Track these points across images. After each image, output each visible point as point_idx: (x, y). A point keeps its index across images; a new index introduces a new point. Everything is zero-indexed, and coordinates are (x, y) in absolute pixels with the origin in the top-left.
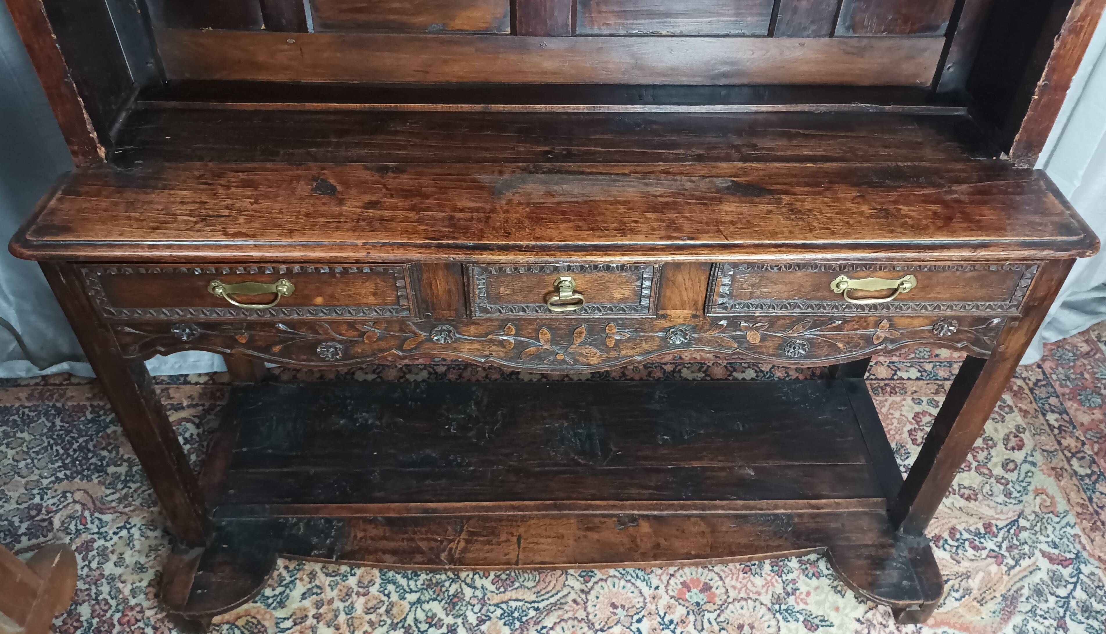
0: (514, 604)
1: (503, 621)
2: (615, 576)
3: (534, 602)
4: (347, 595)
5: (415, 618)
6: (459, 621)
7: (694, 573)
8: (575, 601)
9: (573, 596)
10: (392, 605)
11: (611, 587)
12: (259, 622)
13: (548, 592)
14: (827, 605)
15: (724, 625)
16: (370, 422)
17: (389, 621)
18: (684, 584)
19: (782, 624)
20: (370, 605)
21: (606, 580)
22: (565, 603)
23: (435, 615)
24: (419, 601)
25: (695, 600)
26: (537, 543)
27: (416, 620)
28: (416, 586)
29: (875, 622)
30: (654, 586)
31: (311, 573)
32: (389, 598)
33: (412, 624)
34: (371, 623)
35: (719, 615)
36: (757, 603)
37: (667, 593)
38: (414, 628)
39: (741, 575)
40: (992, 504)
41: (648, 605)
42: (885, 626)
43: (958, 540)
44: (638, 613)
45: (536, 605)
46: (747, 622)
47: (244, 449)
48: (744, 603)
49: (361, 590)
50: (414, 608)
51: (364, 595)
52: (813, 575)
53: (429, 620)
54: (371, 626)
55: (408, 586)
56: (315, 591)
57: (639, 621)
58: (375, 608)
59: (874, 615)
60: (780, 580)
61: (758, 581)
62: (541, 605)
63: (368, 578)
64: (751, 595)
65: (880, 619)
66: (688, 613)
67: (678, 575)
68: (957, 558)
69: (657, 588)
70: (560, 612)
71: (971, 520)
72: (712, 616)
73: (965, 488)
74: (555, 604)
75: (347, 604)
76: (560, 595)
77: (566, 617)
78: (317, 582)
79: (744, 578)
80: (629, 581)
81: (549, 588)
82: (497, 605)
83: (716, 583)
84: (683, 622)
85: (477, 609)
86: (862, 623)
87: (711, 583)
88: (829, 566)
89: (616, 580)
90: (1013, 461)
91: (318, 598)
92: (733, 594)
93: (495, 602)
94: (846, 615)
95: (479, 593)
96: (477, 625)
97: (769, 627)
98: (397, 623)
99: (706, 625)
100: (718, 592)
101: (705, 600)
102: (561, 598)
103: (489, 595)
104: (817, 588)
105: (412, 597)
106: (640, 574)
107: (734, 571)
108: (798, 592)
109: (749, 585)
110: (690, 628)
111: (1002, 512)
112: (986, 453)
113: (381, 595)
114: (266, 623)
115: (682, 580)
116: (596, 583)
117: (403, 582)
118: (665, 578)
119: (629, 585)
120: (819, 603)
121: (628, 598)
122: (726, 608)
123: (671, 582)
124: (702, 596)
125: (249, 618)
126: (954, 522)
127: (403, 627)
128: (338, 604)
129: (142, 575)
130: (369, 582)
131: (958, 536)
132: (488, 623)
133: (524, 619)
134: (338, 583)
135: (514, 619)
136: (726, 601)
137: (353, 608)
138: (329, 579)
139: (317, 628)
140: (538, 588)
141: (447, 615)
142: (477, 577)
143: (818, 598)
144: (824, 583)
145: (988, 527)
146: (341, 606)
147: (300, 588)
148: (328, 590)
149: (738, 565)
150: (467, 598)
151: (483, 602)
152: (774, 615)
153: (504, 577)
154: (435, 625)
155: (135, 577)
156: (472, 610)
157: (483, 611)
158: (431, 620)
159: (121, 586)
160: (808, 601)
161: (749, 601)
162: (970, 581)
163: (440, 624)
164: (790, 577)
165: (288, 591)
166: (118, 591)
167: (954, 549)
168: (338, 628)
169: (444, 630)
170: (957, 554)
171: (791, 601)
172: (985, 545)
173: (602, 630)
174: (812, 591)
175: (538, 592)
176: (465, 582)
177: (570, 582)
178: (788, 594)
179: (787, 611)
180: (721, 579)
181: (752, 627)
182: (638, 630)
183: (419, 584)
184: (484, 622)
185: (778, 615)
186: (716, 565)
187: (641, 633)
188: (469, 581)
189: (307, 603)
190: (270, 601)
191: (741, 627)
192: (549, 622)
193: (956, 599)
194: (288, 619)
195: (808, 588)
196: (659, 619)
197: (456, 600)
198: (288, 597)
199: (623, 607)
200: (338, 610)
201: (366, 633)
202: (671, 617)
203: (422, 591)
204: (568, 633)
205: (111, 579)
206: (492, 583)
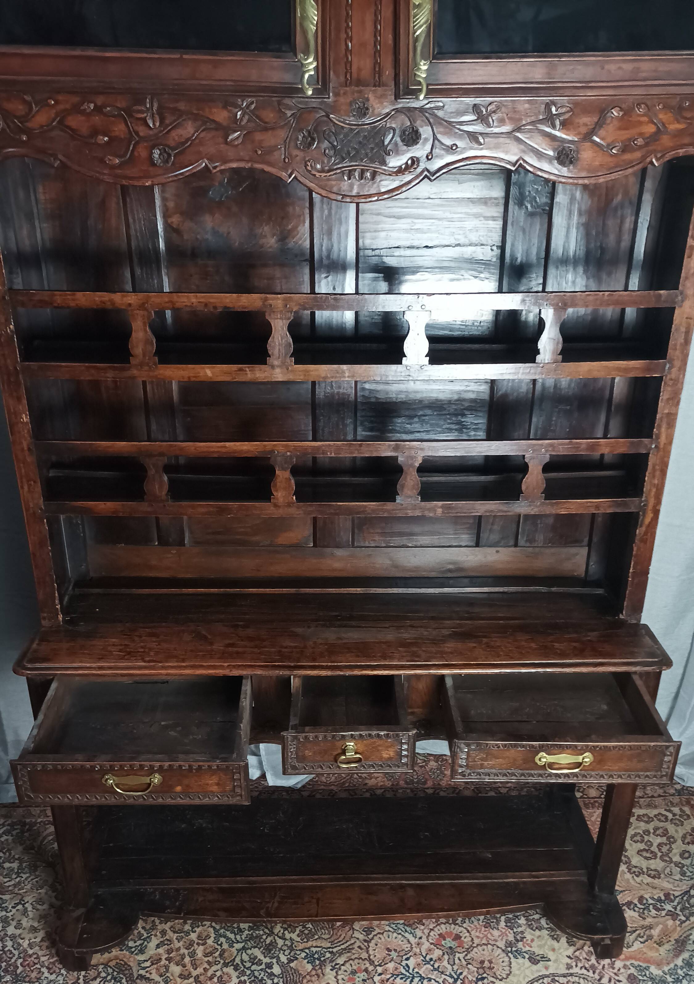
0: (314, 950)
1: (306, 960)
2: (389, 931)
3: (330, 948)
4: (190, 945)
5: (241, 959)
6: (274, 961)
7: (448, 928)
8: (359, 947)
9: (358, 944)
10: (223, 951)
11: (387, 938)
12: (126, 964)
13: (339, 942)
14: (546, 947)
15: (470, 961)
16: (204, 825)
17: (222, 962)
18: (440, 935)
19: (513, 960)
20: (208, 951)
21: (382, 934)
22: (353, 949)
23: (256, 957)
24: (244, 948)
25: (449, 945)
26: (331, 903)
27: (242, 961)
28: (241, 938)
29: (581, 958)
30: (418, 937)
31: (163, 931)
32: (221, 946)
33: (239, 963)
34: (209, 963)
35: (466, 955)
36: (495, 947)
37: (428, 941)
38: (241, 966)
39: (483, 929)
40: (671, 880)
41: (414, 949)
42: (588, 960)
43: (645, 904)
44: (406, 954)
45: (331, 950)
46: (487, 959)
47: (111, 845)
48: (485, 947)
49: (200, 942)
50: (240, 953)
51: (203, 945)
52: (537, 928)
53: (252, 960)
54: (209, 965)
55: (236, 938)
56: (166, 942)
57: (407, 959)
58: (211, 954)
59: (580, 953)
60: (511, 932)
61: (496, 933)
62: (335, 950)
63: (205, 934)
64: (490, 942)
65: (585, 956)
66: (444, 954)
67: (436, 929)
68: (643, 916)
69: (420, 938)
70: (349, 954)
71: (655, 892)
72: (461, 956)
73: (652, 870)
74: (345, 949)
75: (190, 951)
76: (348, 943)
77: (353, 957)
78: (167, 937)
79: (485, 931)
80: (400, 934)
81: (340, 939)
82: (302, 950)
83: (465, 934)
84: (439, 959)
85: (287, 953)
86: (572, 959)
87: (461, 934)
88: (549, 922)
89: (390, 933)
90: (688, 852)
91: (169, 947)
92: (476, 941)
93: (300, 948)
94: (561, 954)
95: (288, 943)
96: (287, 963)
97: (503, 962)
98: (228, 963)
99: (457, 961)
100: (466, 940)
101: (456, 945)
102: (349, 945)
103: (296, 943)
104: (539, 936)
105: (239, 946)
106: (408, 929)
107: (478, 926)
108: (525, 940)
109: (489, 935)
110: (445, 963)
111: (678, 886)
112: (668, 846)
113: (216, 945)
114: (131, 964)
115: (439, 933)
116: (376, 935)
117: (232, 936)
118: (426, 931)
119: (400, 936)
120: (540, 947)
121: (399, 945)
122: (472, 951)
123: (431, 934)
124: (454, 943)
125: (118, 961)
126: (642, 892)
127: (232, 965)
128: (183, 951)
129: (36, 934)
130: (206, 937)
131: (645, 902)
132: (295, 962)
133: (322, 959)
134: (183, 937)
135: (315, 959)
136: (471, 946)
137: (195, 953)
138: (176, 935)
139: (169, 967)
140: (332, 939)
141: (265, 957)
142: (286, 932)
143: (540, 943)
144: (545, 932)
145: (667, 895)
146: (186, 952)
147: (154, 942)
148: (176, 941)
149: (480, 922)
150: (279, 946)
151: (291, 948)
152: (507, 954)
153: (306, 932)
154: (256, 963)
155: (31, 935)
156: (284, 954)
157: (292, 954)
158: (254, 960)
159: (21, 941)
160: (533, 945)
161: (489, 946)
162: (652, 931)
163: (260, 963)
164: (520, 929)
165: (146, 943)
166: (19, 944)
167: (641, 911)
168: (184, 966)
169: (263, 966)
170: (644, 914)
171: (520, 945)
172: (665, 907)
173: (380, 965)
174: (536, 939)
175: (332, 942)
176: (277, 935)
177: (356, 934)
178: (517, 941)
179: (516, 951)
180: (468, 931)
181: (490, 962)
182: (407, 965)
183: (243, 937)
184: (293, 961)
185: (510, 954)
186: (465, 922)
187: (409, 967)
188: (280, 934)
189: (161, 950)
190: (133, 950)
191: (482, 962)
192: (340, 961)
193: (641, 942)
194: (147, 961)
195: (533, 937)
196: (422, 958)
197: (271, 947)
198: (146, 946)
199: (395, 950)
200: (184, 954)
201: (205, 970)
202: (431, 956)
203: (245, 941)
204: (355, 967)
205: (13, 938)
206: (298, 936)
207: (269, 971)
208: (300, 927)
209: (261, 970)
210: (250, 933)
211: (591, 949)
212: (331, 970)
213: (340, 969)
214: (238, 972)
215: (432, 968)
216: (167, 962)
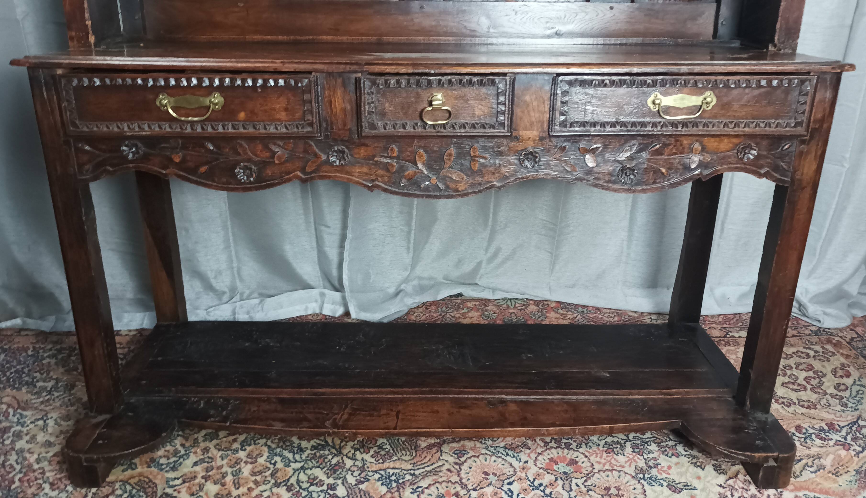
0: (391, 471)
1: (380, 482)
2: (486, 454)
3: (411, 470)
4: (236, 463)
5: (298, 479)
6: (339, 482)
7: (560, 453)
9: (447, 466)
10: (277, 470)
11: (483, 461)
12: (150, 481)
13: (424, 464)
14: (688, 475)
15: (592, 487)
16: (271, 344)
17: (273, 481)
18: (551, 460)
19: (647, 487)
20: (256, 470)
21: (478, 457)
22: (440, 471)
23: (316, 478)
24: (302, 468)
25: (562, 470)
26: (414, 416)
27: (298, 482)
28: (301, 458)
29: (736, 487)
30: (523, 460)
31: (205, 449)
32: (275, 465)
33: (295, 483)
34: (256, 482)
35: (586, 481)
37: (536, 465)
38: (296, 486)
39: (605, 454)
40: (831, 411)
41: (518, 473)
43: (805, 434)
44: (508, 479)
45: (412, 472)
46: (613, 486)
47: (160, 358)
48: (609, 473)
49: (249, 460)
50: (297, 473)
51: (252, 463)
52: (673, 455)
53: (311, 481)
54: (255, 484)
55: (294, 457)
56: (206, 460)
57: (510, 484)
58: (260, 473)
59: (735, 482)
60: (641, 458)
61: (621, 459)
62: (417, 472)
63: (257, 452)
64: (615, 468)
65: (741, 485)
66: (557, 479)
67: (545, 453)
68: (806, 445)
69: (526, 462)
70: (435, 477)
71: (814, 421)
72: (580, 482)
74: (430, 472)
75: (235, 469)
76: (435, 465)
77: (440, 480)
78: (209, 454)
79: (607, 456)
80: (500, 457)
81: (425, 461)
82: (376, 472)
83: (581, 459)
84: (552, 484)
85: (356, 473)
86: (724, 488)
87: (577, 459)
88: (687, 449)
89: (488, 457)
91: (209, 465)
92: (597, 467)
93: (374, 469)
94: (708, 482)
95: (359, 463)
96: (356, 485)
97: (635, 489)
98: (281, 483)
99: (574, 487)
100: (583, 465)
101: (572, 470)
102: (436, 468)
103: (368, 464)
104: (677, 463)
105: (297, 465)
106: (510, 453)
107: (598, 452)
108: (659, 466)
109: (613, 461)
110: (559, 489)
111: (841, 416)
113: (268, 463)
114: (158, 481)
115: (549, 457)
116: (470, 458)
117: (290, 456)
118: (533, 456)
119: (500, 460)
120: (680, 474)
121: (499, 469)
122: (593, 476)
123: (539, 458)
124: (569, 468)
125: (141, 478)
126: (798, 422)
127: (285, 485)
128: (226, 469)
129: (49, 449)
130: (258, 455)
131: (804, 431)
132: (366, 483)
133: (401, 481)
134: (228, 455)
135: (391, 481)
136: (592, 471)
137: (240, 472)
138: (221, 453)
139: (204, 485)
140: (415, 461)
141: (328, 478)
142: (358, 453)
143: (679, 470)
144: (684, 460)
145: (831, 426)
146: (230, 470)
147: (193, 458)
148: (219, 459)
149: (601, 448)
150: (348, 466)
151: (362, 469)
152: (639, 481)
153: (383, 453)
154: (316, 484)
155: (43, 450)
156: (352, 474)
157: (363, 475)
158: (313, 481)
159: (28, 455)
160: (670, 472)
161: (614, 472)
162: (821, 460)
163: (321, 483)
164: (651, 456)
165: (181, 460)
166: (25, 459)
167: (802, 440)
168: (223, 485)
169: (325, 487)
170: (807, 443)
171: (654, 472)
172: (831, 437)
173: (475, 490)
174: (673, 466)
175: (414, 463)
176: (346, 455)
177: (445, 457)
178: (650, 467)
179: (650, 478)
180: (586, 456)
181: (618, 489)
182: (510, 490)
183: (304, 457)
184: (363, 482)
185: (642, 481)
186: (581, 447)
187: (512, 493)
188: (350, 455)
189: (198, 468)
190: (163, 467)
191: (608, 489)
192: (424, 484)
193: (812, 472)
194: (178, 479)
195: (669, 464)
196: (529, 483)
197: (337, 467)
198: (181, 464)
199: (495, 474)
200: (226, 473)
201: (250, 490)
202: (541, 481)
203: (306, 461)
204: (442, 491)
205: (20, 452)
206: (372, 456)
207: (331, 492)
208: (376, 448)
209: (321, 491)
210: (313, 452)
211: (748, 477)
212: (411, 493)
213: (423, 492)
214: (291, 492)
215: (542, 494)
216: (203, 481)
